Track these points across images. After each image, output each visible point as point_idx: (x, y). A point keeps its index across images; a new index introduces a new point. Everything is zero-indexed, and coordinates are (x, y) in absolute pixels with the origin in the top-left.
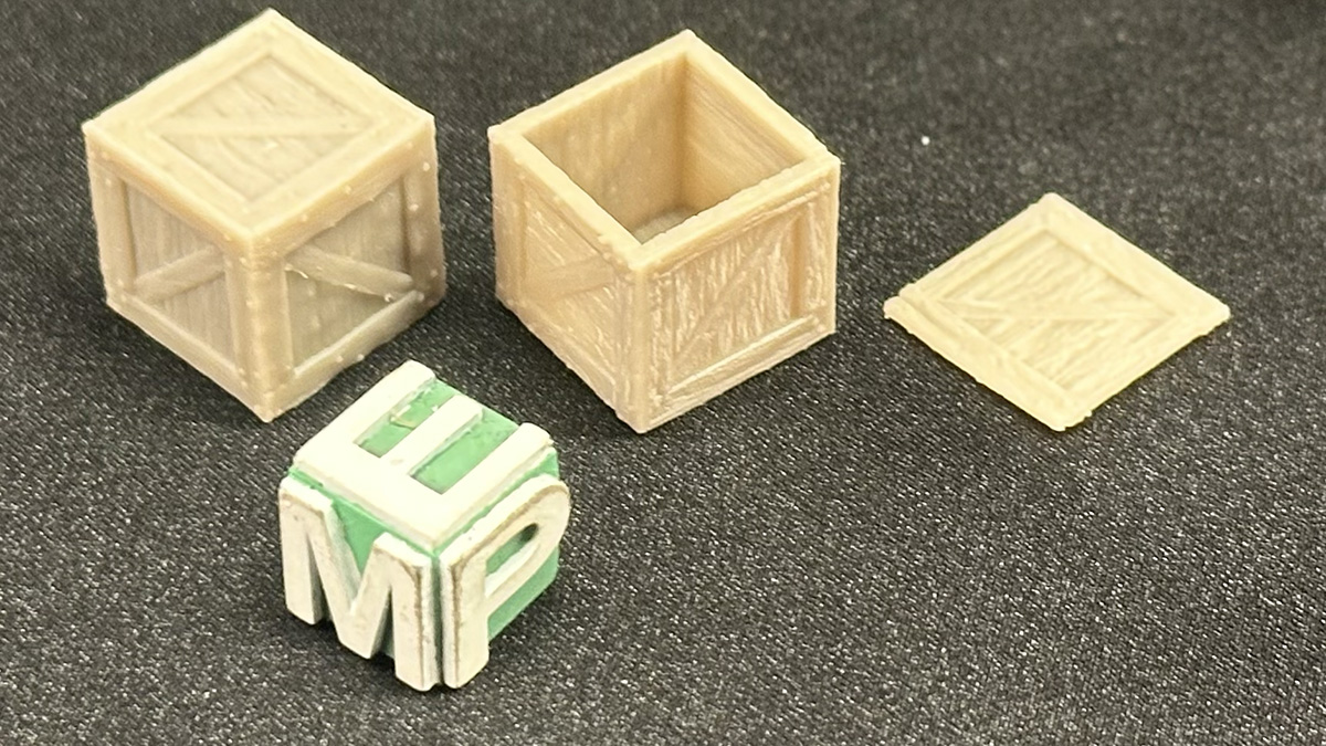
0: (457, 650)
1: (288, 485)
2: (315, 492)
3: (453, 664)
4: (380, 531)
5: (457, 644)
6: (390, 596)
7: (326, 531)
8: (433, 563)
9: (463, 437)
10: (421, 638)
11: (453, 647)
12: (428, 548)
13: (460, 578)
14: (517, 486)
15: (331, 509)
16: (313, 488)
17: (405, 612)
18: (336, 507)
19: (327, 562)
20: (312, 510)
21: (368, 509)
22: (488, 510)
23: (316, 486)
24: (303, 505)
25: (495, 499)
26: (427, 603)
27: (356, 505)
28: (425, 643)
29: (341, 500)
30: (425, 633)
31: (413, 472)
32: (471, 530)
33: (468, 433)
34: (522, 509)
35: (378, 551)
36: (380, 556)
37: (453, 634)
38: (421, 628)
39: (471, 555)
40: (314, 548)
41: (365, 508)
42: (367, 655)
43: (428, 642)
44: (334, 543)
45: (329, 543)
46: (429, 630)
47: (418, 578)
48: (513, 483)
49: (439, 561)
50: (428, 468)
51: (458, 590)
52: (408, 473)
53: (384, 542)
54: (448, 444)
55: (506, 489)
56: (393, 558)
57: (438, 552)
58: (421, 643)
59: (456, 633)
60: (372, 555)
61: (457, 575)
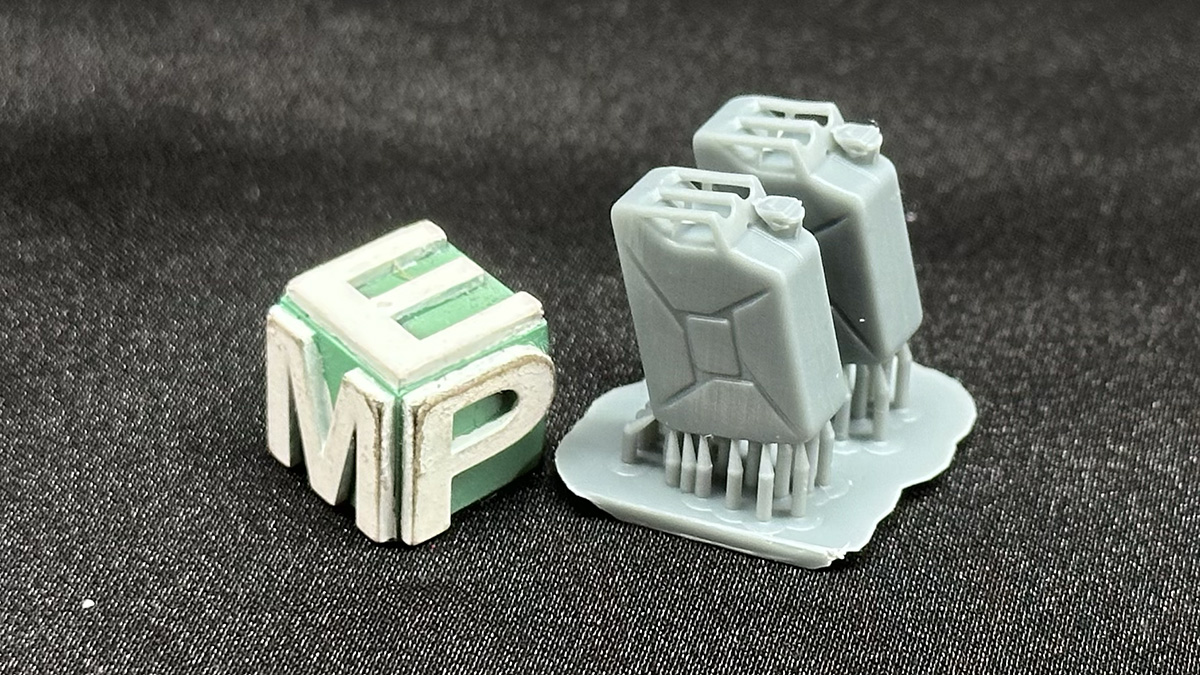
0: (414, 502)
1: (276, 312)
2: (301, 323)
3: (410, 519)
4: (353, 365)
5: (414, 495)
6: (355, 434)
7: (304, 361)
8: (396, 403)
9: (459, 297)
10: (379, 483)
11: (411, 499)
12: (395, 387)
13: (422, 423)
14: (500, 349)
15: (311, 340)
16: (299, 318)
17: (366, 454)
18: (318, 340)
19: (303, 395)
20: (293, 338)
21: (345, 344)
22: (464, 365)
23: (303, 317)
24: (288, 334)
25: (473, 355)
26: (386, 444)
27: (336, 338)
28: (382, 490)
29: (322, 332)
30: (382, 477)
31: (398, 318)
32: (442, 379)
33: (465, 294)
34: (499, 370)
35: (347, 384)
36: (349, 390)
37: (411, 484)
38: (380, 472)
39: (437, 403)
40: (294, 380)
41: (343, 341)
42: (332, 500)
43: (386, 489)
44: (311, 377)
45: (306, 376)
46: (388, 474)
47: (380, 414)
48: (496, 343)
49: (402, 401)
50: (416, 317)
51: (418, 436)
52: (392, 317)
53: (354, 376)
54: (443, 300)
55: (488, 348)
56: (358, 391)
57: (402, 392)
58: (379, 488)
59: (414, 483)
60: (342, 388)
61: (418, 419)
